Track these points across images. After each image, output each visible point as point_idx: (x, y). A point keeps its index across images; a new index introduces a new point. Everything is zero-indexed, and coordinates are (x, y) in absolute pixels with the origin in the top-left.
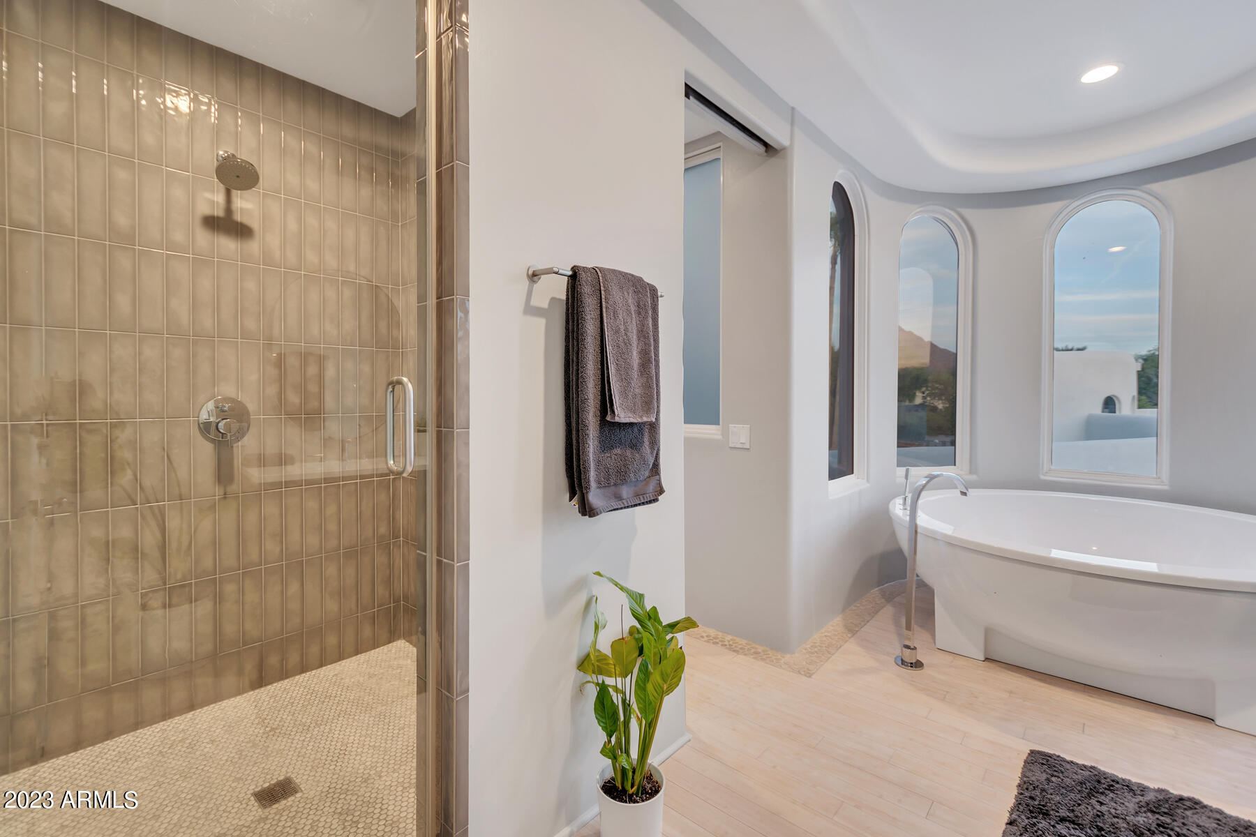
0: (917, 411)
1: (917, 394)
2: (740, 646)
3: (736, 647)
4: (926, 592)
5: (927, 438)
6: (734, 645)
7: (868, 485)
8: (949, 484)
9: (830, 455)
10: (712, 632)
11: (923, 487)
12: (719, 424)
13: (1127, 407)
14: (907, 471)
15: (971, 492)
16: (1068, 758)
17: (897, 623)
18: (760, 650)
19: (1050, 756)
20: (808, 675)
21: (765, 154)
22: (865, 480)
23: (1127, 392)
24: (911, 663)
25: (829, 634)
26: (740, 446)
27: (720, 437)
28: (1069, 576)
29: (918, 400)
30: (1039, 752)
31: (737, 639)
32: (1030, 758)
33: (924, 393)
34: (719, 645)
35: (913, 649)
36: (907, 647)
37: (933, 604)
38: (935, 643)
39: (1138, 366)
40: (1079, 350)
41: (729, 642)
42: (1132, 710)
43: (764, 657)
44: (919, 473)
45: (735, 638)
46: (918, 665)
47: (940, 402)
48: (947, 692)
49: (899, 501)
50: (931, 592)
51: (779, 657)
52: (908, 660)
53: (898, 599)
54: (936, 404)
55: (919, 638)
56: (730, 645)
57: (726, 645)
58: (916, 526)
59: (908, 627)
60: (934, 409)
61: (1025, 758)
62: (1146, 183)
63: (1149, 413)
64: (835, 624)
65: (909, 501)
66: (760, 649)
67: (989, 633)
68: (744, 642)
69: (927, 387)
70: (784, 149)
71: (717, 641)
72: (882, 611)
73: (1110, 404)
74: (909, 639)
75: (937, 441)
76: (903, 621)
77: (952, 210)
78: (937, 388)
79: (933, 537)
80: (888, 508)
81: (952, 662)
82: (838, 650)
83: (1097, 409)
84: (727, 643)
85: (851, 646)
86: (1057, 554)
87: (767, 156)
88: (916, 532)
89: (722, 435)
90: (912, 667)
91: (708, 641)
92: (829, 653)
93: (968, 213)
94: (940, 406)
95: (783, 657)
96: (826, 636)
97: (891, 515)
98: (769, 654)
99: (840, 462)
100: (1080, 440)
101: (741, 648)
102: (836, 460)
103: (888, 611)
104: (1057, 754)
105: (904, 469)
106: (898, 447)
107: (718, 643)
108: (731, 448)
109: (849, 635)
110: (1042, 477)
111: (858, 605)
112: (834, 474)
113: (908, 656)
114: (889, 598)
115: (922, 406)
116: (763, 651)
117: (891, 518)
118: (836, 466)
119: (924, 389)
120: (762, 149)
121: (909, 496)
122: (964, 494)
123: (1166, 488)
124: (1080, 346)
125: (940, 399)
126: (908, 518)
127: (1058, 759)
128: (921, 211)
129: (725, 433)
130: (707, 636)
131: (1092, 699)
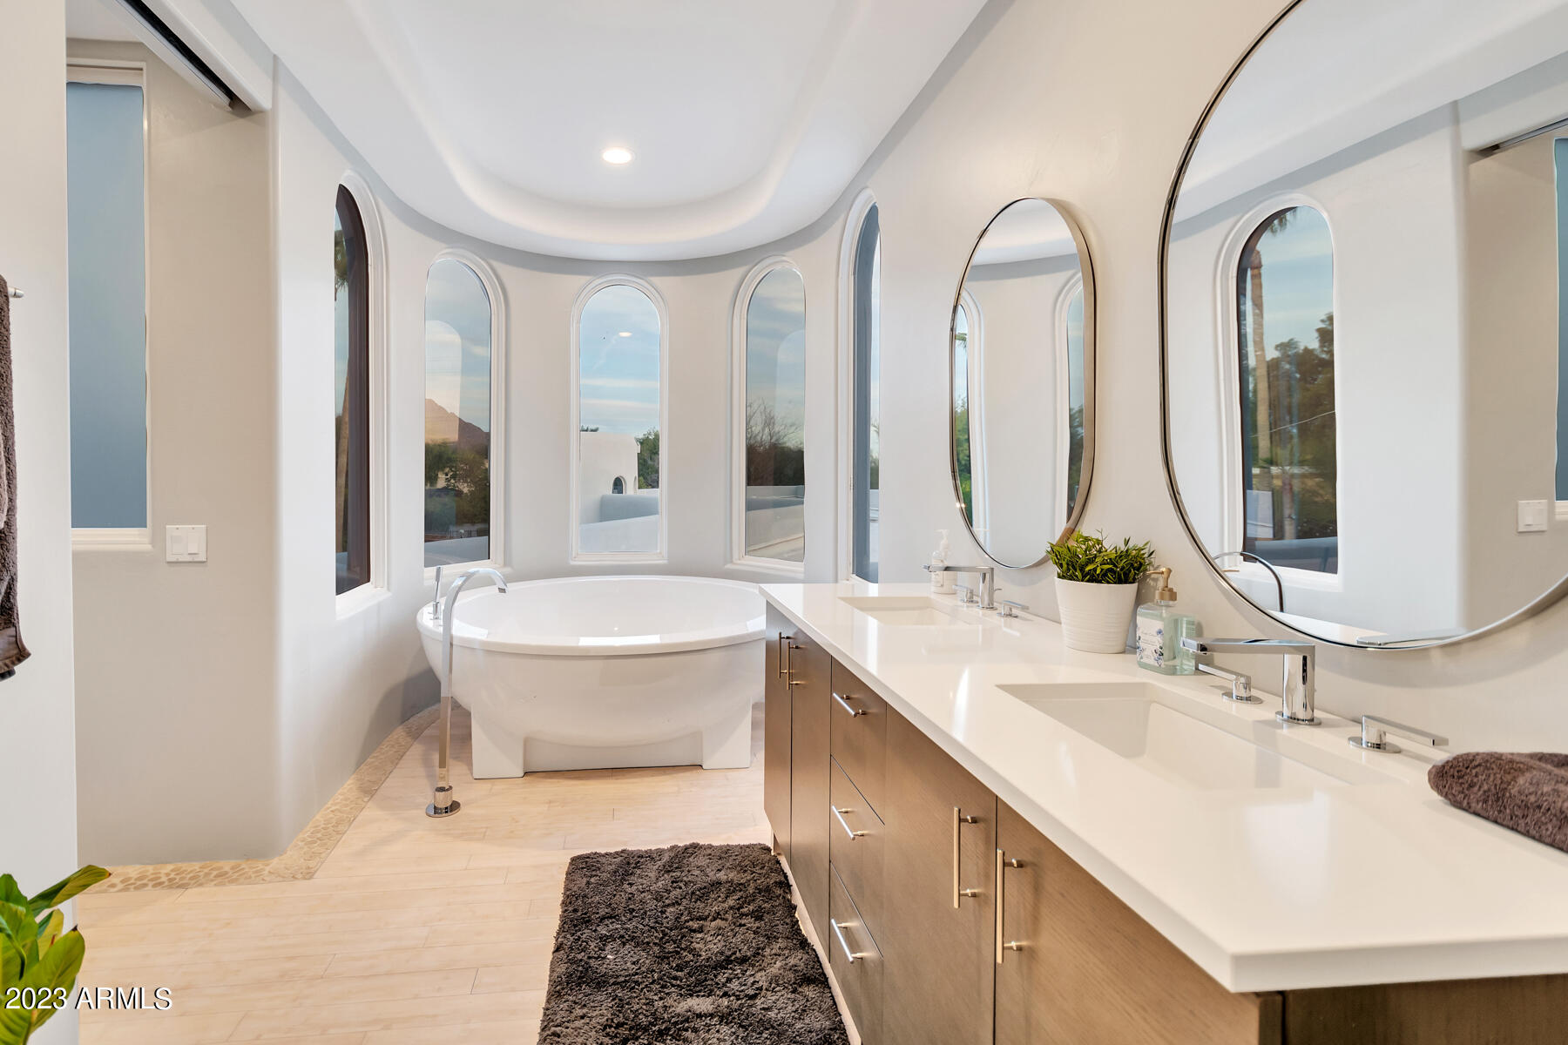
0: (439, 496)
1: (440, 476)
2: (189, 876)
3: (181, 879)
4: (463, 716)
5: (452, 528)
6: (178, 877)
7: (390, 594)
8: (488, 581)
9: (338, 561)
10: (133, 871)
11: (460, 589)
12: (146, 527)
13: (631, 489)
14: (438, 571)
15: (511, 587)
16: (603, 851)
17: (426, 762)
18: (227, 869)
19: (588, 857)
20: (307, 876)
21: (230, 109)
22: (385, 588)
23: (631, 474)
24: (446, 808)
25: (337, 807)
26: (189, 559)
27: (150, 547)
28: (600, 663)
29: (441, 483)
30: (579, 857)
31: (185, 866)
32: (571, 868)
33: (447, 475)
34: (149, 887)
35: (448, 790)
36: (441, 789)
37: (469, 727)
38: (472, 774)
39: (638, 449)
40: (592, 431)
41: (167, 875)
42: (650, 779)
43: (235, 876)
44: (454, 571)
45: (180, 865)
46: (454, 807)
47: (466, 485)
48: (487, 828)
49: (429, 609)
50: (468, 714)
51: (262, 867)
52: (442, 805)
53: (427, 732)
54: (461, 487)
55: (455, 774)
56: (170, 880)
57: (163, 883)
58: (452, 637)
59: (442, 764)
60: (459, 493)
61: (566, 869)
62: (652, 275)
63: (647, 493)
64: (345, 791)
65: (442, 607)
66: (227, 865)
67: (528, 743)
68: (196, 866)
69: (451, 468)
70: (262, 112)
71: (145, 881)
72: (408, 753)
73: (618, 485)
74: (443, 778)
75: (463, 531)
76: (436, 757)
77: (483, 260)
78: (462, 468)
79: (469, 647)
80: (414, 620)
81: (491, 789)
82: (350, 825)
83: (608, 490)
84: (164, 879)
85: (371, 811)
86: (587, 642)
87: (233, 113)
88: (451, 644)
89: (153, 542)
90: (446, 812)
91: (126, 889)
92: (338, 832)
93: (501, 268)
94: (466, 490)
95: (267, 865)
96: (332, 811)
97: (421, 630)
98: (243, 869)
99: (349, 568)
100: (595, 522)
101: (191, 879)
102: (345, 567)
103: (417, 750)
104: (594, 852)
105: (435, 568)
106: (426, 541)
107: (145, 885)
108: (169, 562)
109: (366, 799)
110: (572, 563)
111: (378, 754)
112: (343, 586)
113: (443, 800)
114: (415, 735)
115: (445, 489)
116: (232, 868)
117: (418, 631)
118: (345, 574)
119: (447, 470)
120: (225, 100)
121: (442, 601)
122: (502, 590)
123: (666, 562)
124: (594, 427)
125: (466, 482)
126: (441, 629)
127: (595, 856)
128: (447, 253)
129: (158, 539)
130: (122, 882)
131: (619, 781)
